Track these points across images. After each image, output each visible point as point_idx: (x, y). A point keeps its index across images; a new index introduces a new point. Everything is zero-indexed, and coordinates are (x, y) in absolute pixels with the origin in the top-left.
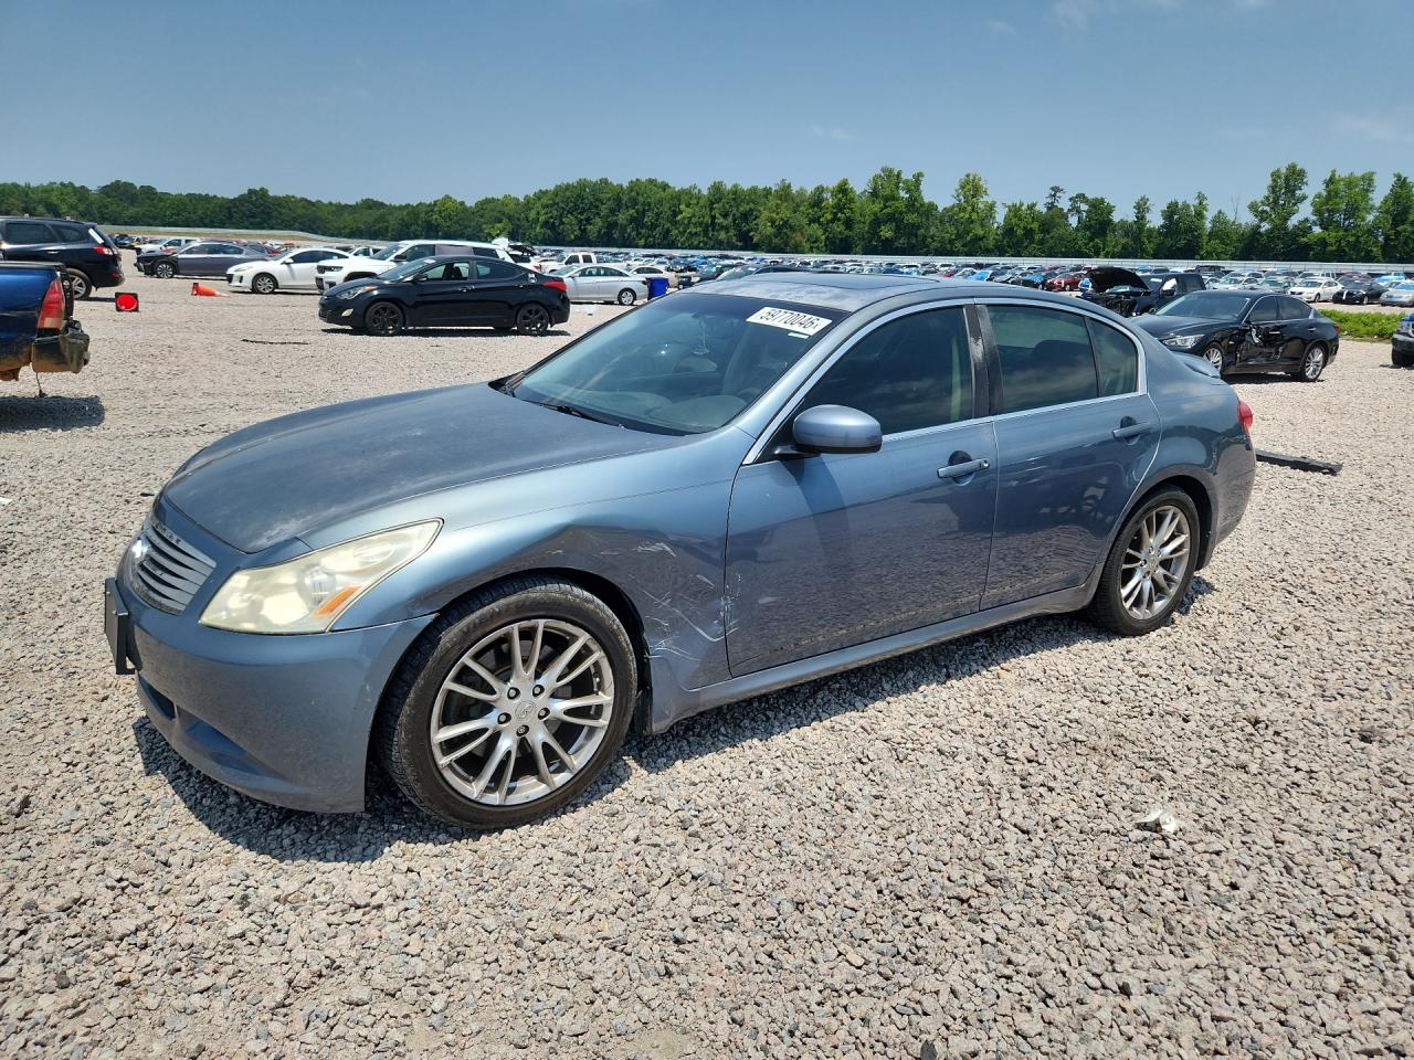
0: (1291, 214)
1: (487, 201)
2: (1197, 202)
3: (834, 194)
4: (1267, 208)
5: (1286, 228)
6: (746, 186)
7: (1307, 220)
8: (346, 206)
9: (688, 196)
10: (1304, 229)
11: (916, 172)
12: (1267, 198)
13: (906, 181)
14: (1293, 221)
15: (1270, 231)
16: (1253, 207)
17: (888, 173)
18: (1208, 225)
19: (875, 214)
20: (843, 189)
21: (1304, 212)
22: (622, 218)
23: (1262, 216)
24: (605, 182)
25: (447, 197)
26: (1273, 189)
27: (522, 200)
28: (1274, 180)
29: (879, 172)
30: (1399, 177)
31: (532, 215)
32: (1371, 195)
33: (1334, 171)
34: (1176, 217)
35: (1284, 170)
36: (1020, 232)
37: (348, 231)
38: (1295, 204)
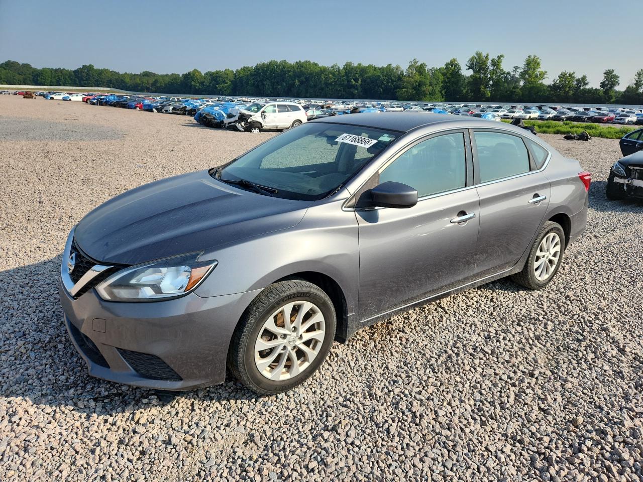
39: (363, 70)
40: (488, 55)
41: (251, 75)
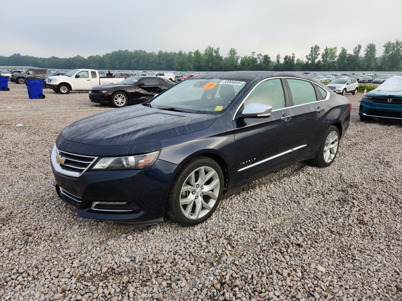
0: (316, 58)
1: (91, 57)
2: (292, 56)
3: (195, 54)
4: (310, 57)
5: (315, 62)
6: (169, 52)
7: (320, 60)
8: (46, 59)
9: (151, 55)
10: (319, 62)
11: (217, 48)
12: (310, 54)
13: (215, 50)
14: (316, 61)
15: (311, 63)
16: (307, 56)
17: (210, 48)
18: (295, 62)
19: (206, 59)
20: (197, 53)
21: (320, 58)
22: (133, 61)
23: (309, 59)
24: (127, 51)
25: (78, 56)
26: (311, 51)
27: (102, 56)
28: (312, 49)
29: (207, 48)
30: (343, 48)
31: (105, 61)
32: (336, 53)
33: (327, 47)
34: (287, 59)
35: (314, 47)
36: (247, 64)
37: (47, 66)
38: (317, 56)
39: (167, 55)
40: (213, 48)
41: (109, 58)
